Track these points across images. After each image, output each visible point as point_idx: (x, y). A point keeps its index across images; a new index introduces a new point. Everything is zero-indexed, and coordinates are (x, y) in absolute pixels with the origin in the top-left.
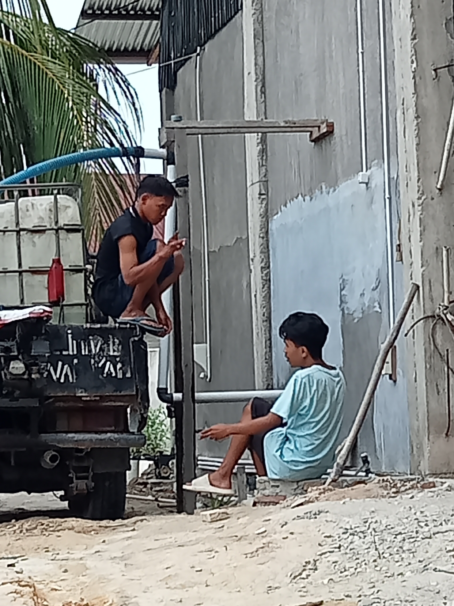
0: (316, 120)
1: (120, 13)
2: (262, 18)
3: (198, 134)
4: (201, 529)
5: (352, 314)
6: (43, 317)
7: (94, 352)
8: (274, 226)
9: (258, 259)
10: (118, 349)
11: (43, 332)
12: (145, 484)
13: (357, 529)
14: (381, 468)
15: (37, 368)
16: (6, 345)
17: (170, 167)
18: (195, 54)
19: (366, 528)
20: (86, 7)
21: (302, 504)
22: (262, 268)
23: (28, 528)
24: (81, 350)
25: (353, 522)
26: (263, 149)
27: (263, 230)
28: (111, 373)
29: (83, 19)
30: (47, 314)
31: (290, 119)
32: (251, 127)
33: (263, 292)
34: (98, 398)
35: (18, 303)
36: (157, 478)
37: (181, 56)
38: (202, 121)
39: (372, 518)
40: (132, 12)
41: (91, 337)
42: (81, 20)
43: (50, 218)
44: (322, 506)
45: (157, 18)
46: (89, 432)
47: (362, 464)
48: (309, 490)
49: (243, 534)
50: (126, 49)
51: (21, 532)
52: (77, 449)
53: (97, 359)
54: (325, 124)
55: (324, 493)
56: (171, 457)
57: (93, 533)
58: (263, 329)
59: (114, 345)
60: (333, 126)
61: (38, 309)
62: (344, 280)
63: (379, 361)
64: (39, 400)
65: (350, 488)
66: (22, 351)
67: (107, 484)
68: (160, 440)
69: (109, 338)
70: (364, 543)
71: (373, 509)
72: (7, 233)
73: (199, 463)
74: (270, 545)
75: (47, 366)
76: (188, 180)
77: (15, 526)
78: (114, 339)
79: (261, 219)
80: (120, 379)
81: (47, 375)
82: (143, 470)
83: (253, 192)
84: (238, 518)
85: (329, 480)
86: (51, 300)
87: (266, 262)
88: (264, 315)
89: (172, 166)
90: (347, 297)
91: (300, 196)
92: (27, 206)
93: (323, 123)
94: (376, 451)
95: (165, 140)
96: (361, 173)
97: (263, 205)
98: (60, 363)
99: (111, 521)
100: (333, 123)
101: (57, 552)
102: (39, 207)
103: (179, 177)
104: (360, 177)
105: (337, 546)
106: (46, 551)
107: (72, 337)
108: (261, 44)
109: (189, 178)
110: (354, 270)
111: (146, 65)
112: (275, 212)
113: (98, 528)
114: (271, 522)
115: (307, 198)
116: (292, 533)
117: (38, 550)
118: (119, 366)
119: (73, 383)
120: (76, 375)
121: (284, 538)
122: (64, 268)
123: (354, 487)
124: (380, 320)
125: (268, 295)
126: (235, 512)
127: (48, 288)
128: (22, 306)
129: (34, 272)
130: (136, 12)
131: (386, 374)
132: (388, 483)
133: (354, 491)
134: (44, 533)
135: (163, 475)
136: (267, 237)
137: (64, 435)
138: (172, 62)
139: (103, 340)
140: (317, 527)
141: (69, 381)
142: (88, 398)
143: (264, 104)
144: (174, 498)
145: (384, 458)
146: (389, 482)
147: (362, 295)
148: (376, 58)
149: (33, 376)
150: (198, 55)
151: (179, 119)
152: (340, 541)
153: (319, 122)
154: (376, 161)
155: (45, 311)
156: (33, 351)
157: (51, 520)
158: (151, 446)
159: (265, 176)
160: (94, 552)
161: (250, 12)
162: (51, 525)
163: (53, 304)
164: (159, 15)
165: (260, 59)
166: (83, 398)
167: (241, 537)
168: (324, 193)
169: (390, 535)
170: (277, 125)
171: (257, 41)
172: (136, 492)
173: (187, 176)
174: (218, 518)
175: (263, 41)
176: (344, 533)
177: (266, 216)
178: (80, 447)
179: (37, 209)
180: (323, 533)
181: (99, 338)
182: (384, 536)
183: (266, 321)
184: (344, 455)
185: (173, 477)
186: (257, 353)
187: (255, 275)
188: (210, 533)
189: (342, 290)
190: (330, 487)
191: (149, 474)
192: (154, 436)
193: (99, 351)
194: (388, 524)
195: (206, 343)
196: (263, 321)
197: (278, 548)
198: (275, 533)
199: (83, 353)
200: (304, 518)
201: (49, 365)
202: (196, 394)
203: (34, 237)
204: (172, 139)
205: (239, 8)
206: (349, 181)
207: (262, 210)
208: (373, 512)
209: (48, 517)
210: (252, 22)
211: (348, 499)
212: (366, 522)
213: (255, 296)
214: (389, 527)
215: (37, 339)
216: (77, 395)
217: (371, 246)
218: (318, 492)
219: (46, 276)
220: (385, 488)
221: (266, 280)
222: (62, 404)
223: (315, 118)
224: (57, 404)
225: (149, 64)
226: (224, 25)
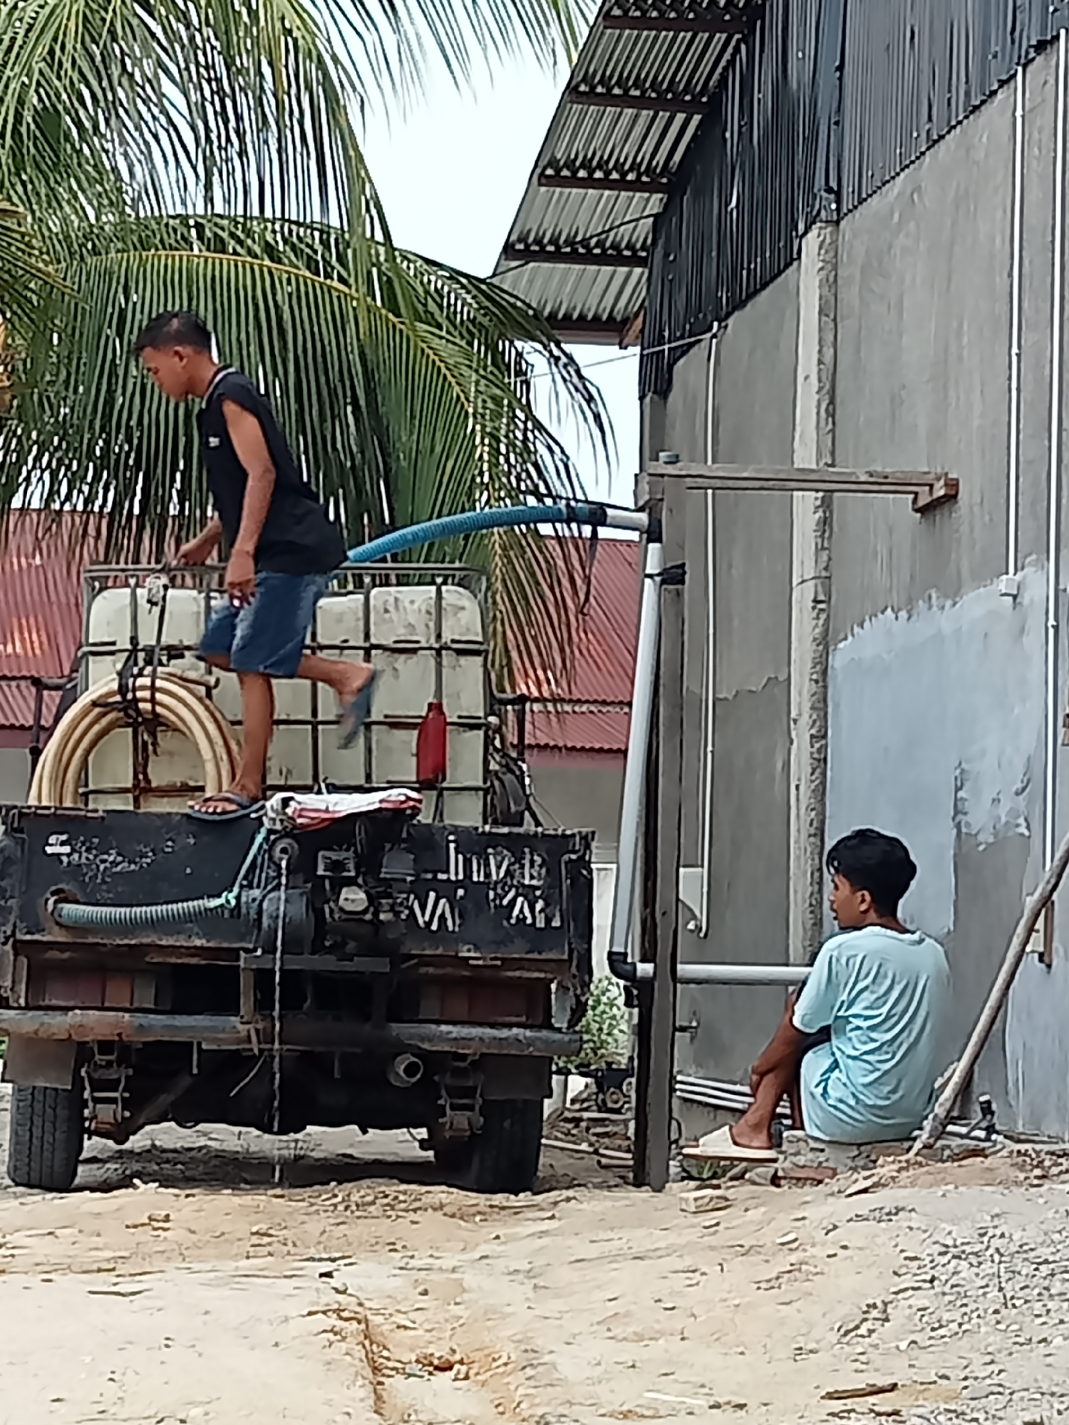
0: (928, 473)
1: (575, 251)
2: (836, 275)
3: (706, 488)
4: (676, 1226)
5: (976, 835)
6: (405, 809)
7: (494, 877)
8: (838, 661)
9: (805, 719)
10: (539, 874)
11: (404, 835)
12: (576, 1121)
13: (964, 1248)
14: (1016, 1123)
15: (390, 901)
16: (334, 858)
17: (654, 547)
18: (708, 335)
19: (984, 1246)
20: (514, 237)
21: (865, 1191)
22: (812, 736)
23: (359, 1201)
24: (471, 872)
25: (962, 1233)
26: (826, 518)
27: (818, 668)
28: (525, 918)
29: (506, 259)
30: (411, 803)
31: (879, 469)
32: (805, 481)
33: (812, 781)
34: (499, 963)
35: (361, 781)
36: (600, 1111)
37: (682, 337)
38: (716, 465)
39: (995, 1227)
40: (597, 251)
41: (490, 850)
42: (503, 262)
43: (427, 626)
44: (904, 1198)
45: (642, 262)
46: (481, 1024)
47: (980, 1116)
48: (880, 1162)
49: (754, 1243)
50: (582, 317)
51: (347, 1208)
52: (455, 1053)
53: (499, 891)
54: (942, 482)
55: (907, 1169)
56: (627, 1073)
57: (478, 1218)
58: (809, 850)
59: (532, 866)
60: (957, 485)
61: (396, 794)
62: (963, 771)
63: (1021, 929)
64: (391, 962)
65: (956, 1164)
66: (363, 869)
67: (507, 1124)
68: (609, 1034)
69: (524, 853)
70: (977, 1275)
71: (997, 1211)
72: (346, 652)
73: (678, 1086)
74: (804, 1267)
75: (407, 899)
76: (685, 573)
77: (336, 1196)
78: (532, 855)
79: (814, 647)
80: (541, 929)
81: (408, 916)
82: (576, 1093)
83: (803, 596)
84: (746, 1210)
85: (918, 1145)
86: (421, 778)
87: (820, 727)
88: (811, 825)
89: (657, 545)
90: (966, 804)
91: (889, 610)
92: (386, 602)
93: (938, 479)
94: (1007, 1093)
95: (647, 497)
96: (1004, 577)
97: (821, 622)
98: (432, 895)
99: (512, 1197)
100: (957, 480)
101: (410, 1254)
102: (407, 604)
103: (668, 565)
104: (1003, 584)
105: (928, 1277)
106: (391, 1250)
107: (456, 849)
108: (832, 325)
109: (687, 568)
110: (983, 753)
111: (617, 347)
112: (842, 636)
113: (489, 1210)
114: (806, 1222)
115: (903, 614)
116: (845, 1247)
117: (376, 1248)
118: (539, 905)
119: (453, 931)
120: (460, 917)
121: (829, 1256)
122: (449, 720)
123: (964, 1162)
124: (1026, 851)
125: (821, 788)
126: (741, 1197)
127: (417, 755)
128: (367, 786)
129: (395, 724)
130: (604, 250)
131: (1033, 952)
132: (1028, 1160)
133: (963, 1169)
134: (389, 1213)
135: (610, 1105)
136: (824, 680)
137: (433, 1026)
138: (666, 347)
139: (513, 855)
140: (891, 1239)
141: (447, 927)
142: (480, 962)
143: (830, 436)
144: (628, 1151)
145: (1021, 1106)
146: (1030, 1156)
147: (996, 801)
148: (1044, 367)
149: (382, 917)
150: (714, 336)
151: (674, 460)
152: (932, 1268)
153: (932, 476)
154: (1034, 557)
155: (409, 798)
156: (384, 870)
157: (403, 1187)
158: (591, 1045)
159: (826, 569)
160: (478, 1256)
161: (813, 265)
162: (402, 1197)
163: (423, 785)
164: (646, 258)
165: (829, 353)
166: (471, 962)
167: (752, 1247)
168: (935, 608)
169: (1026, 1263)
170: (853, 479)
171: (824, 318)
172: (559, 1135)
173: (683, 565)
174: (709, 1207)
175: (835, 320)
176: (941, 1254)
177: (825, 643)
178: (461, 1051)
179: (405, 608)
180: (902, 1251)
181: (505, 852)
182: (1016, 1265)
183: (815, 835)
184: (946, 1100)
185: (628, 1109)
186: (796, 892)
187: (799, 748)
188: (692, 1235)
189: (958, 789)
190: (919, 1159)
191: (584, 1101)
192: (597, 1026)
193: (505, 877)
194: (1025, 1241)
195: (702, 866)
196: (810, 836)
197: (817, 1274)
198: (813, 1245)
199: (475, 879)
200: (867, 1219)
201: (412, 897)
202: (680, 967)
203: (396, 660)
204: (659, 496)
205: (795, 256)
206: (982, 590)
207: (817, 630)
208: (997, 1215)
209: (395, 1181)
210: (817, 283)
211: (951, 1187)
212: (982, 1235)
213: (797, 787)
214: (1025, 1248)
215: (391, 849)
216: (461, 955)
217: (1016, 711)
218: (896, 1167)
219: (416, 733)
220: (1022, 1168)
221: (819, 760)
222: (431, 970)
223: (926, 470)
224: (423, 970)
225: (623, 346)
226: (765, 286)
